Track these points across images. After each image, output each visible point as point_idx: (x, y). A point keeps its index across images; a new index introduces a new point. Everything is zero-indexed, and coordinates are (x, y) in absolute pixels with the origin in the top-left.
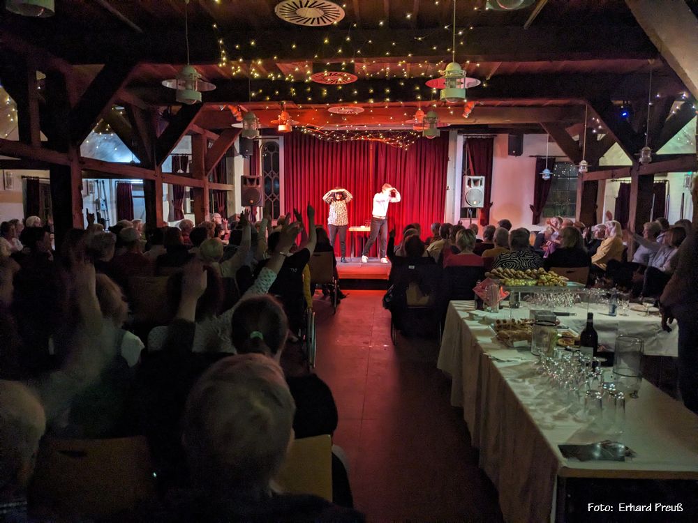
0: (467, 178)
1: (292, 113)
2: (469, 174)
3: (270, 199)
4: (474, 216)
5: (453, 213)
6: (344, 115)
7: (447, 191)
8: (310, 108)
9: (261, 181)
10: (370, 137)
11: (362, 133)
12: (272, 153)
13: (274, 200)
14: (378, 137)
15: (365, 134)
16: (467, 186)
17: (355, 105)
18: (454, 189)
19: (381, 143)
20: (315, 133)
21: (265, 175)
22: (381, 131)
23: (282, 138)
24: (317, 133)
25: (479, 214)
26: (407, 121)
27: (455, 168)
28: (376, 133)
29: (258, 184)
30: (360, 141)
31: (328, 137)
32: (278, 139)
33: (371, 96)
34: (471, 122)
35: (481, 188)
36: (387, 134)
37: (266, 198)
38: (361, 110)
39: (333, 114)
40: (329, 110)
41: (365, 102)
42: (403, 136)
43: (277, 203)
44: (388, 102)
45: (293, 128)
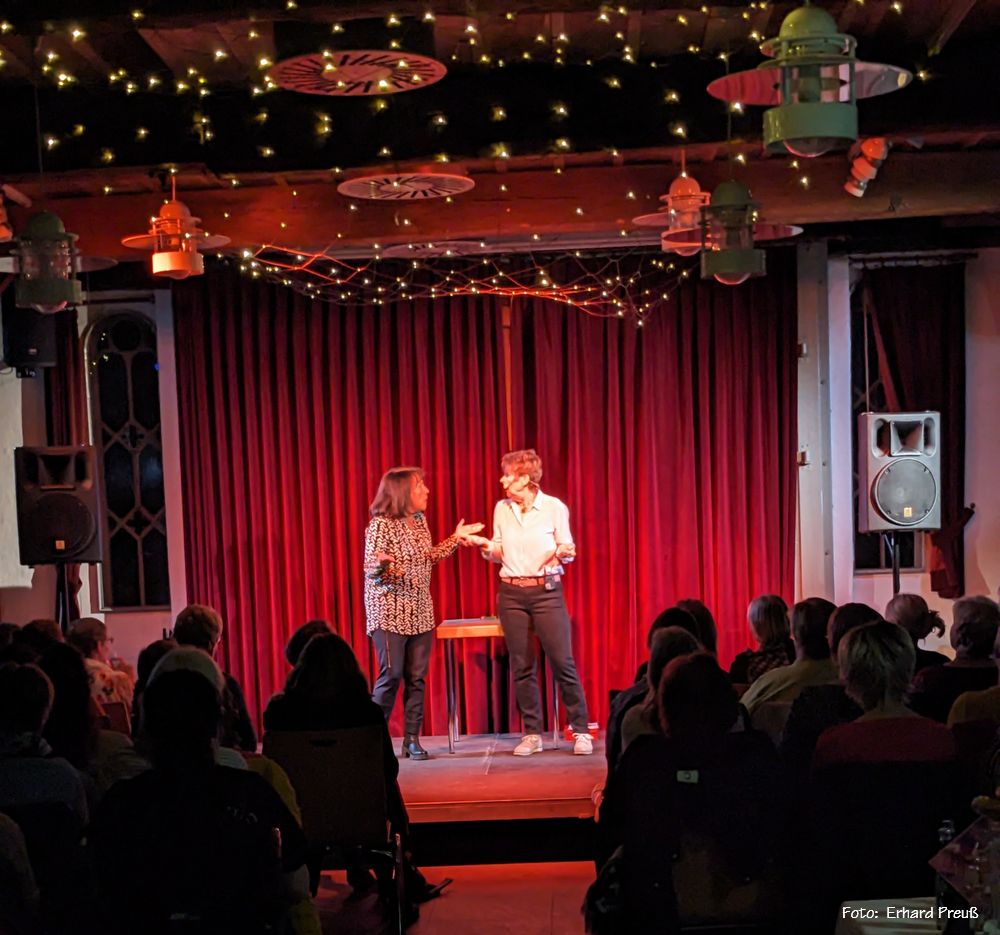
0: (873, 419)
1: (204, 207)
2: (880, 406)
3: (131, 531)
4: (908, 561)
5: (828, 553)
6: (401, 205)
7: (802, 471)
8: (272, 183)
9: (93, 466)
10: (503, 283)
11: (467, 266)
12: (128, 357)
13: (146, 531)
14: (531, 281)
15: (483, 274)
16: (875, 452)
17: (441, 167)
18: (826, 463)
19: (546, 302)
20: (291, 275)
21: (106, 438)
22: (541, 258)
23: (164, 297)
24: (302, 277)
25: (924, 552)
26: (638, 220)
27: (825, 382)
28: (521, 267)
29: (81, 475)
30: (464, 299)
31: (343, 288)
32: (151, 299)
33: (500, 133)
34: (879, 210)
35: (928, 457)
36: (565, 269)
37: (112, 523)
38: (460, 183)
39: (359, 202)
40: (343, 189)
41: (476, 156)
42: (625, 275)
43: (157, 542)
44: (563, 151)
45: (209, 258)
